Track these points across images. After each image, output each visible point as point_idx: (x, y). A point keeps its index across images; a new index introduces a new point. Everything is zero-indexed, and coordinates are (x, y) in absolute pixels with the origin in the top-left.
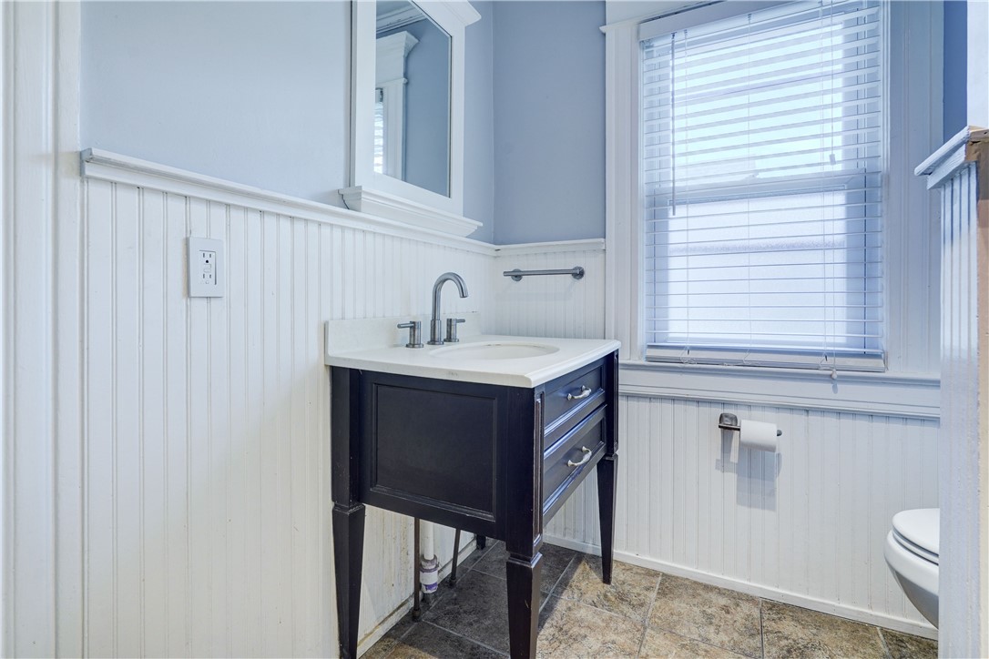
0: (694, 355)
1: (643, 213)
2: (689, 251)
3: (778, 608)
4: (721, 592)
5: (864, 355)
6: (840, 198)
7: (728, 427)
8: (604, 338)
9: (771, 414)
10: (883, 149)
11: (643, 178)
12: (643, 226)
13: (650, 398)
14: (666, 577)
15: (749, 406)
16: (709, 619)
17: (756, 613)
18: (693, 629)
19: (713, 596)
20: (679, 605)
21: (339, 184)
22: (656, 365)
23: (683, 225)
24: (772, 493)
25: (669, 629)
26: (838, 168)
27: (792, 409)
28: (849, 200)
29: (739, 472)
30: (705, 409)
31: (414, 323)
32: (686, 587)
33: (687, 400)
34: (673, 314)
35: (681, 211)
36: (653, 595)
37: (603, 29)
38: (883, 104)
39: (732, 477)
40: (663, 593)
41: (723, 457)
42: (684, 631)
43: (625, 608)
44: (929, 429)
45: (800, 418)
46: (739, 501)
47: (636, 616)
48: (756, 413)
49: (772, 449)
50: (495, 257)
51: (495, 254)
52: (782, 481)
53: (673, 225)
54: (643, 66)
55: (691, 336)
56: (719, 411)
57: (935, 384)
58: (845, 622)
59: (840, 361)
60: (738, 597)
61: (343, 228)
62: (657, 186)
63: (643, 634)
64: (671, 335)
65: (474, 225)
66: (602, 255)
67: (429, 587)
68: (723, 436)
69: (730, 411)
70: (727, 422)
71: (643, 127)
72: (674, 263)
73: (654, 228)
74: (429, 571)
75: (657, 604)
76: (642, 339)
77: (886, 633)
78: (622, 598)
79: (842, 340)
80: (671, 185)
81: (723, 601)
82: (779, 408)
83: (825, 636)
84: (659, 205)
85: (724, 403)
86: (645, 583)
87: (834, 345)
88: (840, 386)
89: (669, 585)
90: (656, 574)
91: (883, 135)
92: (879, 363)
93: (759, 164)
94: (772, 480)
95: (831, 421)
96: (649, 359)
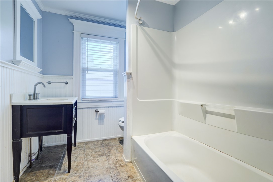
0: (91, 99)
1: (81, 72)
2: (90, 80)
3: (104, 140)
4: (96, 141)
5: (116, 98)
6: (112, 73)
7: (97, 112)
8: (73, 97)
9: (103, 108)
10: (118, 67)
11: (81, 65)
12: (81, 74)
13: (83, 108)
14: (86, 142)
15: (100, 107)
16: (95, 145)
17: (102, 142)
18: (93, 147)
19: (95, 142)
20: (90, 145)
21: (12, 58)
22: (84, 102)
23: (89, 75)
24: (104, 122)
25: (89, 148)
26: (113, 68)
27: (106, 107)
28: (114, 74)
29: (98, 120)
30: (93, 109)
31: (31, 94)
32: (90, 142)
33: (90, 108)
34: (87, 92)
35: (89, 72)
36: (85, 145)
37: (73, 31)
38: (118, 60)
39: (97, 120)
40: (86, 144)
41: (96, 117)
42: (91, 148)
43: (80, 149)
44: (123, 108)
45: (107, 109)
46: (99, 125)
47: (83, 149)
48: (101, 108)
49: (104, 114)
50: (43, 78)
51: (43, 77)
52: (105, 119)
53: (87, 75)
54: (81, 42)
55: (90, 96)
56: (95, 109)
57: (123, 101)
58: (113, 138)
59: (113, 99)
60: (98, 141)
61: (14, 70)
62: (83, 67)
63: (85, 151)
64: (86, 96)
65: (40, 70)
66: (72, 79)
67: (33, 160)
68: (96, 113)
69: (97, 109)
70: (97, 111)
71: (81, 54)
72: (87, 82)
73: (83, 75)
74: (33, 156)
75: (86, 146)
76: (81, 97)
77: (118, 138)
78: (79, 148)
79: (113, 96)
80: (87, 67)
81: (96, 142)
82: (104, 107)
83: (111, 141)
84: (84, 70)
85: (96, 108)
86: (83, 144)
87: (112, 96)
88: (113, 103)
89: (87, 143)
90: (84, 142)
91: (118, 65)
92: (117, 99)
93: (101, 66)
94: (104, 119)
95: (111, 108)
96: (83, 101)
